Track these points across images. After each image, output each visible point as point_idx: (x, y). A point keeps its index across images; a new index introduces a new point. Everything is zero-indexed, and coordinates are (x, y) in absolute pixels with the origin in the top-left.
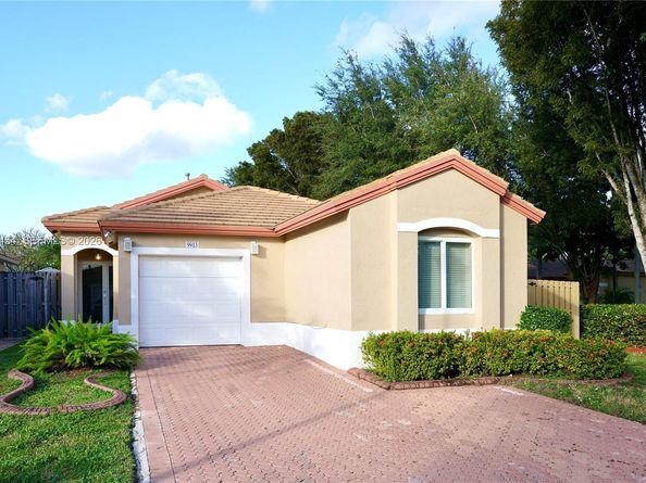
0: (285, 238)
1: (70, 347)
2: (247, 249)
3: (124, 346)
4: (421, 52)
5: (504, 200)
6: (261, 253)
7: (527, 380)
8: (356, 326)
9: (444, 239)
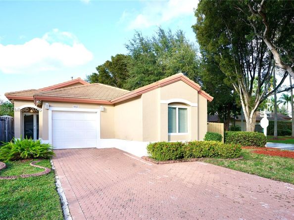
0: (114, 105)
1: (23, 150)
3: (47, 149)
4: (167, 34)
5: (199, 92)
6: (105, 111)
7: (208, 159)
8: (144, 140)
9: (177, 107)
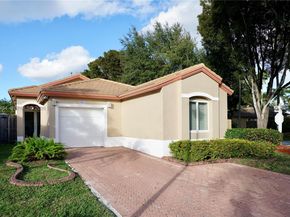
1: (37, 150)
2: (106, 105)
3: (61, 149)
5: (220, 85)
6: (112, 107)
8: (165, 138)
9: (197, 101)
